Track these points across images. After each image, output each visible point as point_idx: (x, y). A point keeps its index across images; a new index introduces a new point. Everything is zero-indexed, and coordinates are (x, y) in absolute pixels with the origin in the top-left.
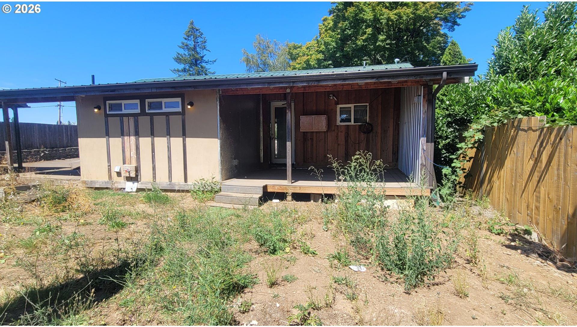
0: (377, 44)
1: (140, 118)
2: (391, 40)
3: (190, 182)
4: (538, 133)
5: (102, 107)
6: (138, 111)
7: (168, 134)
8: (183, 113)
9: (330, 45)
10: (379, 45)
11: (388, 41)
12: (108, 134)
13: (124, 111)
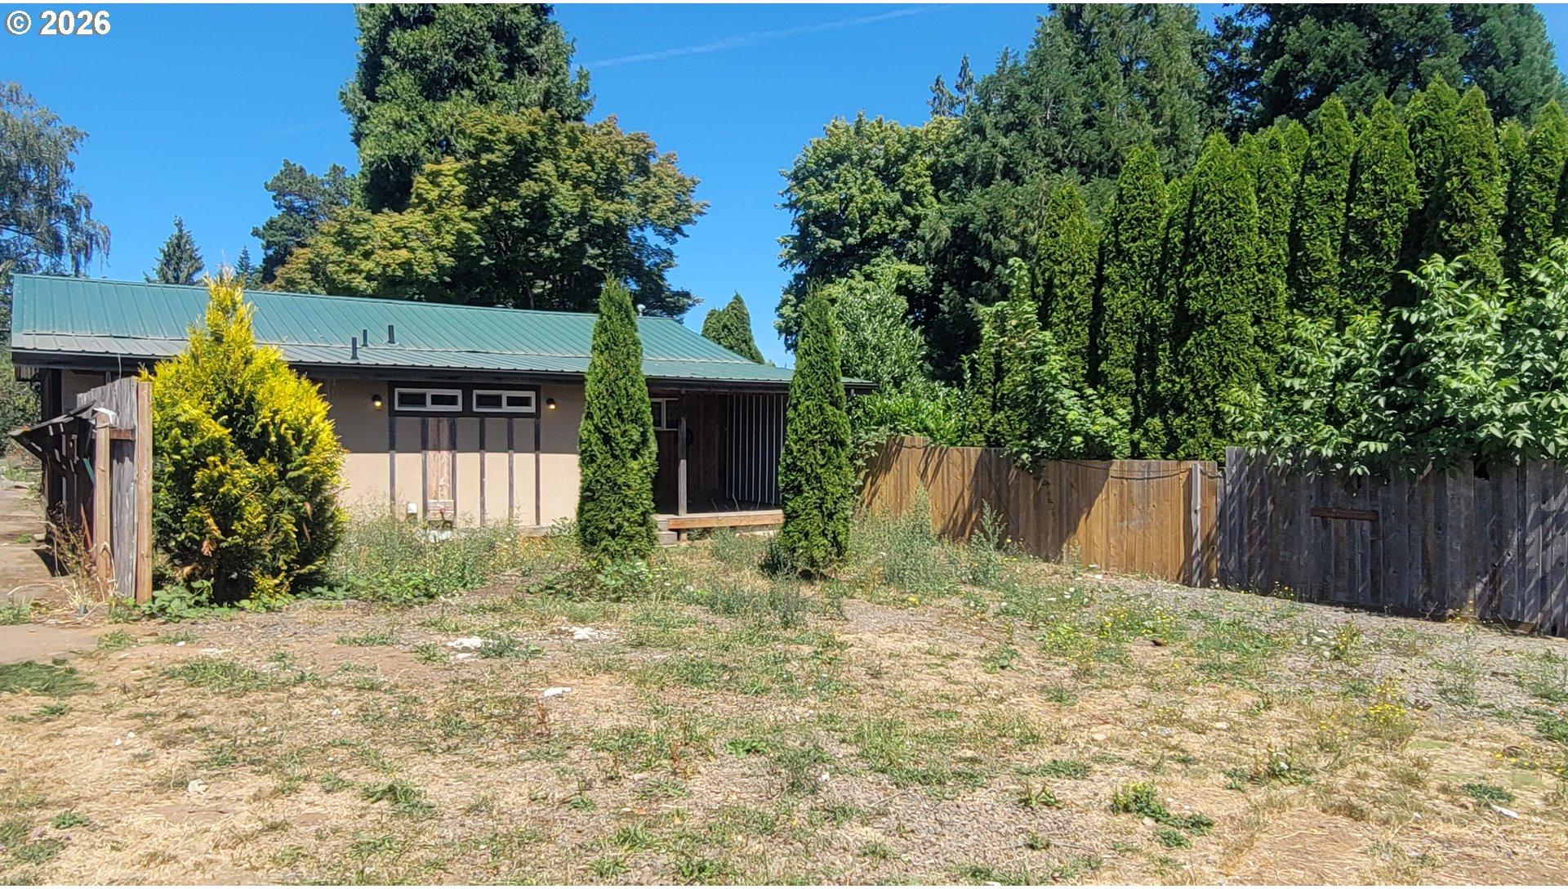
0: (585, 263)
1: (460, 420)
2: (605, 258)
3: (543, 524)
4: (922, 451)
5: (385, 398)
6: (458, 408)
7: (510, 446)
8: (537, 415)
9: (472, 240)
10: (588, 266)
11: (602, 260)
12: (392, 446)
13: (430, 407)
